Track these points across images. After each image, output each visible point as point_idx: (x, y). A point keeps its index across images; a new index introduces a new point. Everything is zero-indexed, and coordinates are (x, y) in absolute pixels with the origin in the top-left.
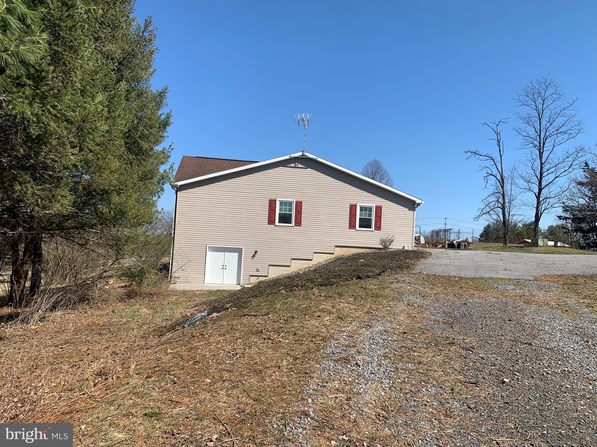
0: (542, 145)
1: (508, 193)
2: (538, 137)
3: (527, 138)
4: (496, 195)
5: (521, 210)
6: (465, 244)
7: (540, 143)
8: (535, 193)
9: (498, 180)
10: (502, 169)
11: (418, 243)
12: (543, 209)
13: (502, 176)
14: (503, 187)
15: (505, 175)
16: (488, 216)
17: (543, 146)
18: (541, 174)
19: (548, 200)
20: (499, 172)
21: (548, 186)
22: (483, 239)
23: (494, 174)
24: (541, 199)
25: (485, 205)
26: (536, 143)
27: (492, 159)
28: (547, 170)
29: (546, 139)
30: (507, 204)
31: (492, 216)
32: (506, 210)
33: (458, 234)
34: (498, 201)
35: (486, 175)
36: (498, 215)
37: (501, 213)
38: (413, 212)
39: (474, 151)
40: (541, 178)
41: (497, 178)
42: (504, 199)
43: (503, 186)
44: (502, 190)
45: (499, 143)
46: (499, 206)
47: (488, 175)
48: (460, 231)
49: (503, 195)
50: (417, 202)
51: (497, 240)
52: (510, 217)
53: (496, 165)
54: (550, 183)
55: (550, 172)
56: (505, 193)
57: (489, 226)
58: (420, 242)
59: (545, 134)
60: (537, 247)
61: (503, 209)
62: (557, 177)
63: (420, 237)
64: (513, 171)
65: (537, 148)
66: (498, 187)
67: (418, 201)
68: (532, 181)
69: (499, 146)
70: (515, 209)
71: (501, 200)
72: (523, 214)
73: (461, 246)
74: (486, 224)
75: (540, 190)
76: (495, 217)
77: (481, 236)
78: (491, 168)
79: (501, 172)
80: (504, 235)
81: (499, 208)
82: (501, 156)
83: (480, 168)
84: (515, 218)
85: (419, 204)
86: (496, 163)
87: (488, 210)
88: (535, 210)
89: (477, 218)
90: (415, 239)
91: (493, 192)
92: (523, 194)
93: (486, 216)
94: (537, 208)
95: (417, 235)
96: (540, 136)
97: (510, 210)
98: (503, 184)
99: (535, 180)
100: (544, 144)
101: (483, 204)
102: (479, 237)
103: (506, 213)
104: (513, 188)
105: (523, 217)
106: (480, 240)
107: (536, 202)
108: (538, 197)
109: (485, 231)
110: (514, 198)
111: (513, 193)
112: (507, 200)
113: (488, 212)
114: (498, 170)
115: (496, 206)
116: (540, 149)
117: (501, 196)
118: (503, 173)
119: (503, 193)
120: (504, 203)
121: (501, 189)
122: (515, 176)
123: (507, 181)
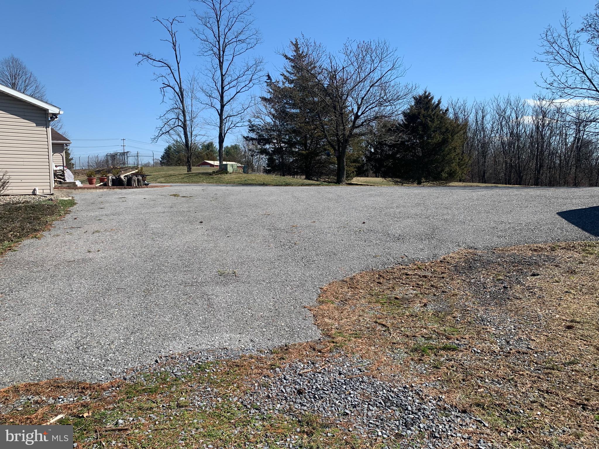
0: (222, 53)
1: (188, 109)
2: (217, 43)
3: (205, 42)
4: (176, 111)
5: (204, 129)
6: (138, 179)
7: (219, 50)
8: (217, 110)
9: (176, 92)
10: (180, 79)
11: (60, 183)
12: (226, 129)
13: (180, 88)
14: (182, 102)
15: (184, 87)
16: (168, 136)
17: (223, 55)
18: (223, 88)
19: (231, 118)
20: (177, 82)
21: (229, 103)
22: (165, 161)
23: (171, 85)
24: (224, 118)
25: (164, 124)
26: (216, 50)
27: (168, 66)
28: (229, 84)
29: (225, 47)
30: (188, 123)
31: (172, 136)
32: (188, 129)
33: (136, 157)
34: (178, 118)
35: (163, 86)
36: (179, 135)
37: (183, 133)
38: (45, 129)
39: (147, 54)
40: (223, 93)
41: (175, 91)
42: (184, 116)
43: (183, 100)
44: (181, 105)
45: (175, 46)
46: (179, 124)
47: (165, 86)
48: (139, 155)
49: (184, 112)
50: (50, 112)
51: (179, 162)
52: (192, 138)
53: (173, 73)
54: (232, 99)
55: (231, 85)
56: (186, 109)
57: (169, 148)
58: (64, 179)
59: (224, 40)
60: (227, 173)
61: (185, 128)
62: (238, 92)
63: (63, 171)
64: (193, 82)
65: (217, 56)
66: (177, 101)
67: (52, 110)
68: (213, 95)
69: (175, 50)
70: (197, 128)
71: (181, 117)
72: (206, 135)
73: (133, 182)
74: (166, 145)
75: (222, 106)
76: (176, 137)
77: (163, 158)
78: (167, 77)
79: (179, 82)
80: (188, 159)
81: (180, 127)
82: (178, 64)
83: (155, 77)
84: (198, 138)
85: (55, 116)
86: (173, 71)
87: (168, 129)
88: (218, 129)
89: (156, 139)
90: (55, 175)
91: (171, 108)
92: (204, 110)
93: (165, 137)
94: (221, 127)
95: (58, 168)
96: (219, 42)
97: (192, 129)
98: (182, 97)
99: (217, 95)
100: (224, 52)
101: (161, 121)
102: (161, 160)
103: (188, 133)
104: (193, 103)
105: (206, 137)
106: (162, 163)
107: (219, 120)
108: (221, 115)
109: (166, 153)
110: (195, 115)
111: (194, 109)
112: (188, 118)
113: (168, 132)
114: (176, 81)
115: (176, 124)
116: (220, 58)
117: (181, 112)
118: (182, 84)
119: (183, 108)
120: (185, 121)
121: (180, 103)
122: (195, 88)
123: (187, 94)
